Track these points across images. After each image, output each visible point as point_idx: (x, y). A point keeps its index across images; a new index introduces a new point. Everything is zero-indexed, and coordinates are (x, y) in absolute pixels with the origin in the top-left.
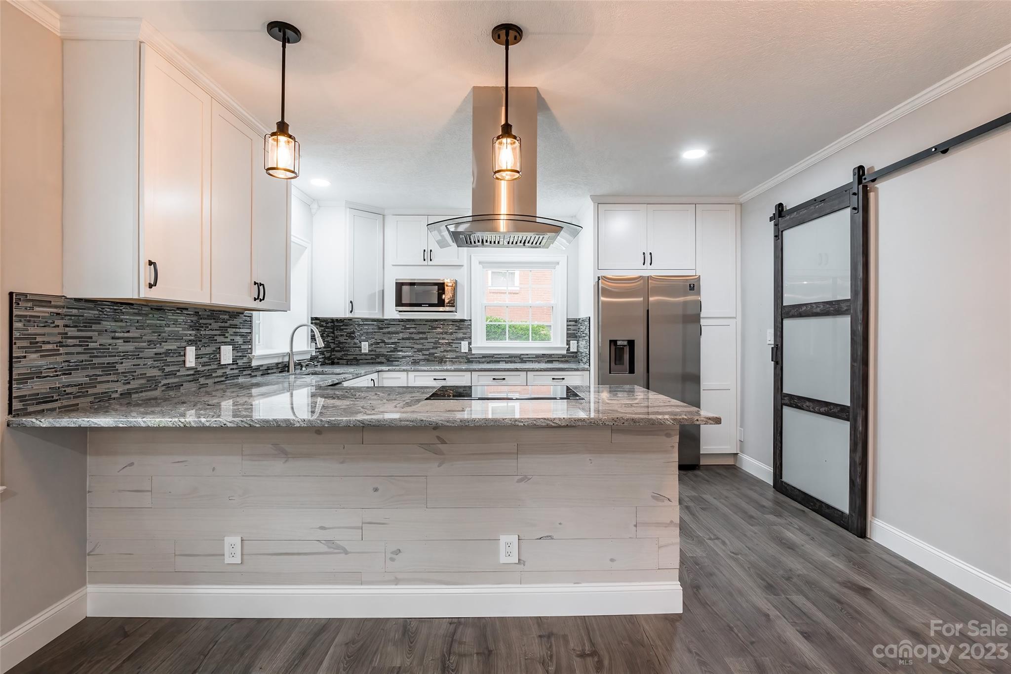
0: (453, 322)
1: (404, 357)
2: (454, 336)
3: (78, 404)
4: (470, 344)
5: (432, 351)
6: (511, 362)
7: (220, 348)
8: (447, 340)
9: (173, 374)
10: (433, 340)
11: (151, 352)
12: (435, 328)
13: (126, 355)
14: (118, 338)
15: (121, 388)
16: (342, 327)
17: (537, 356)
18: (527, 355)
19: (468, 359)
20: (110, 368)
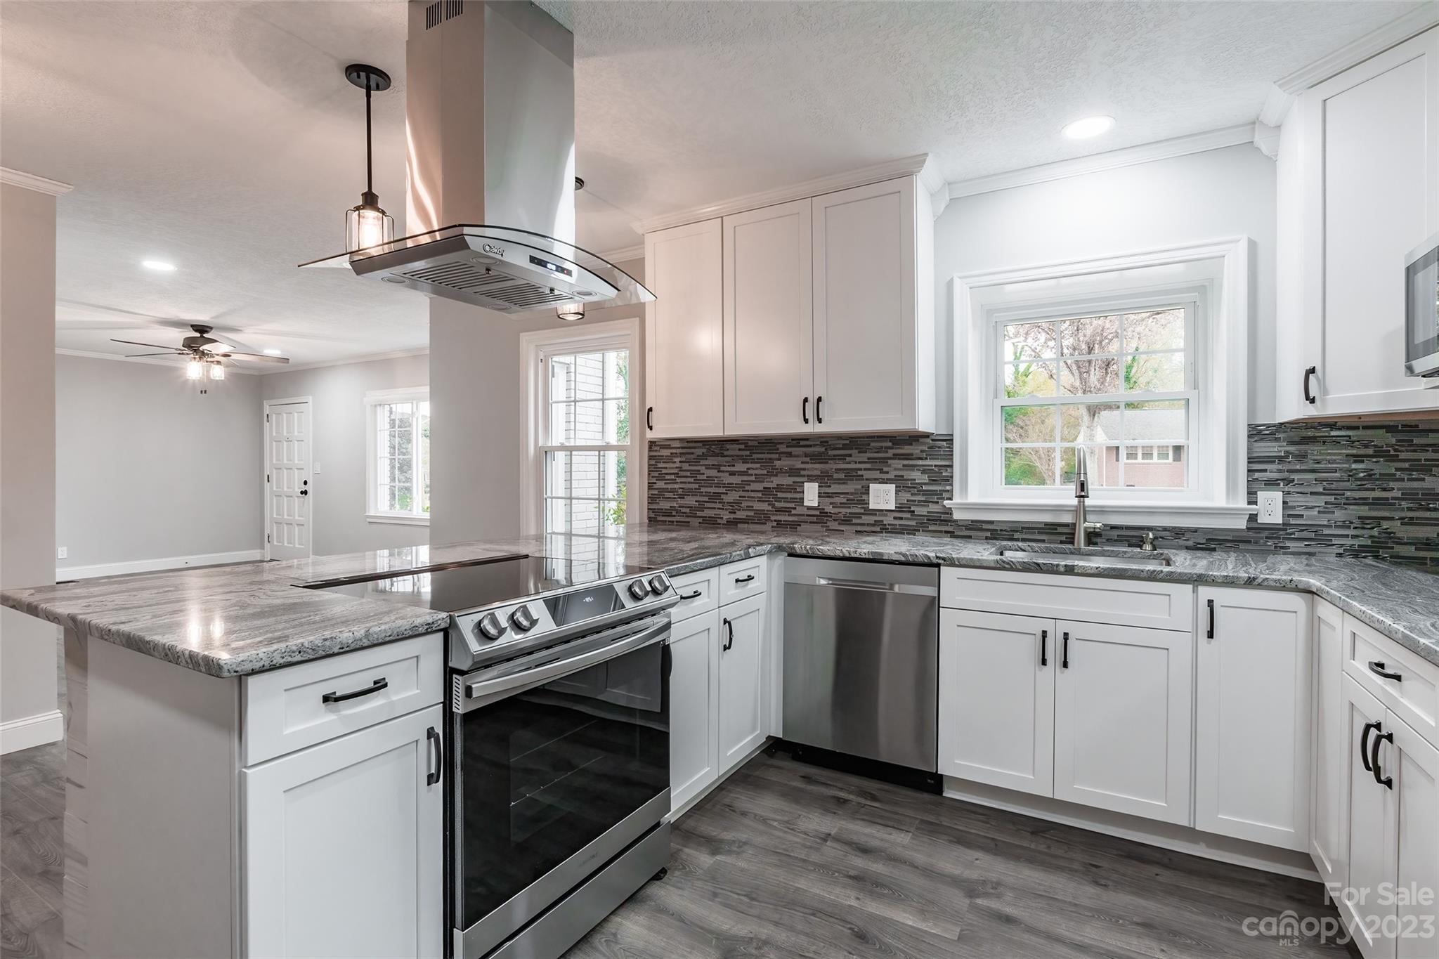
3: (689, 522)
7: (869, 487)
9: (787, 511)
11: (760, 486)
13: (730, 488)
14: (723, 471)
15: (726, 516)
20: (716, 497)
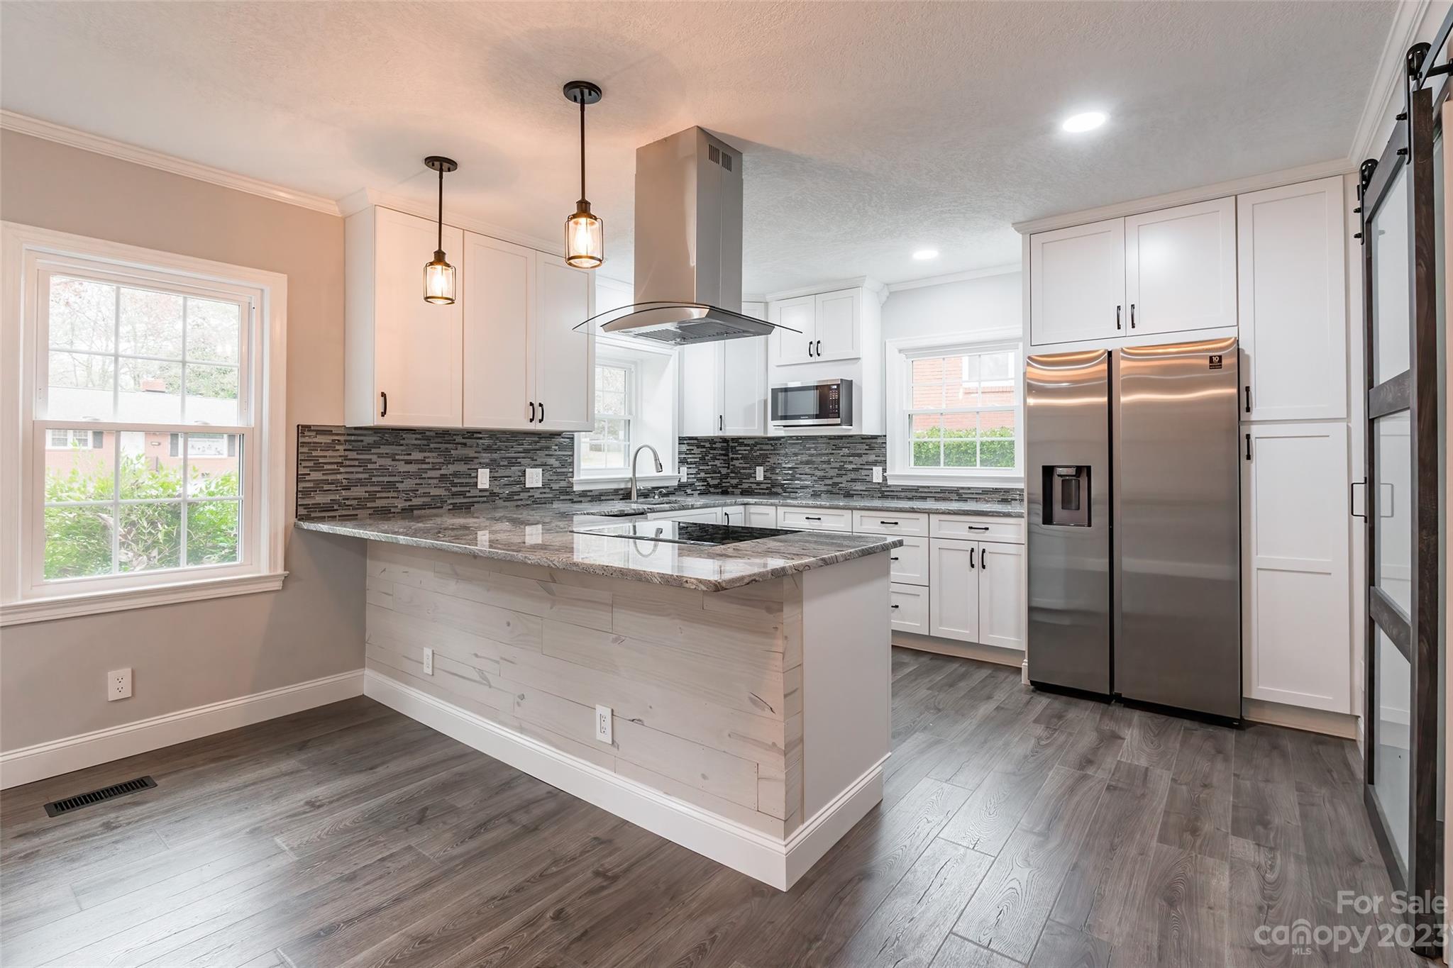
0: (863, 439)
1: (803, 487)
2: (865, 458)
3: (357, 515)
4: (884, 470)
5: (836, 480)
6: (944, 499)
7: (525, 471)
8: (856, 464)
9: (463, 494)
10: (837, 465)
11: (436, 474)
12: (840, 448)
13: (408, 475)
14: (398, 460)
15: (401, 504)
16: (737, 448)
17: (986, 492)
18: (969, 488)
19: (882, 492)
20: (391, 486)
